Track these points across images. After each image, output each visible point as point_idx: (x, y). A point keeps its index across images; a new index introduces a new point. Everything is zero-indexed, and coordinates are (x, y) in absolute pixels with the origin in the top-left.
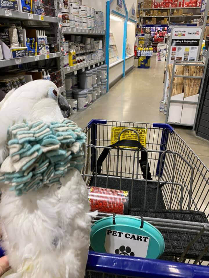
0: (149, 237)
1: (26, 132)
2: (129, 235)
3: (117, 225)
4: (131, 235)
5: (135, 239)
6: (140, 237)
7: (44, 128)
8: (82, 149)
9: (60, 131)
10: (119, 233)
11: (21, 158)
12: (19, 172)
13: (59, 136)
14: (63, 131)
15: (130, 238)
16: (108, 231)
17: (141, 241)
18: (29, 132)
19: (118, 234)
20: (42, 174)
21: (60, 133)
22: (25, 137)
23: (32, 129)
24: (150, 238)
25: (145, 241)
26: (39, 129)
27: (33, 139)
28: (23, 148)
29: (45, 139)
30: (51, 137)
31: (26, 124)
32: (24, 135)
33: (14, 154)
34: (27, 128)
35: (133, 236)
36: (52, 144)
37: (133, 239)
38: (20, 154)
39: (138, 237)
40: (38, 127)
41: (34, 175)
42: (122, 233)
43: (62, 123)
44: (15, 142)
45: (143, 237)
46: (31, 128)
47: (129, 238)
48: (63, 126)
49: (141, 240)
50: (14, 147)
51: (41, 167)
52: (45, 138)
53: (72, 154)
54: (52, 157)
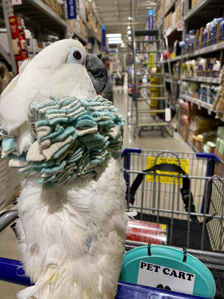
0: (194, 275)
1: (56, 110)
2: (169, 270)
3: (153, 256)
4: (171, 270)
5: (175, 276)
6: (182, 274)
7: (77, 106)
8: (120, 134)
9: (96, 111)
10: (155, 267)
11: (52, 143)
12: (49, 161)
13: (95, 116)
14: (99, 111)
15: (170, 274)
16: (142, 263)
17: (184, 280)
18: (61, 110)
19: (154, 269)
20: (77, 162)
21: (97, 113)
22: (56, 117)
23: (62, 108)
24: (196, 275)
25: (189, 279)
26: (72, 107)
27: (66, 119)
28: (53, 131)
29: (79, 120)
30: (86, 118)
31: (55, 101)
32: (55, 115)
33: (43, 139)
34: (57, 106)
35: (174, 271)
36: (87, 126)
37: (173, 275)
38: (51, 139)
39: (180, 273)
40: (70, 106)
41: (68, 164)
42: (160, 268)
43: (96, 101)
44: (44, 123)
45: (186, 273)
46: (61, 106)
47: (168, 274)
48: (99, 105)
49: (184, 278)
50: (43, 130)
51: (76, 155)
52: (79, 118)
53: (111, 139)
54: (88, 142)
